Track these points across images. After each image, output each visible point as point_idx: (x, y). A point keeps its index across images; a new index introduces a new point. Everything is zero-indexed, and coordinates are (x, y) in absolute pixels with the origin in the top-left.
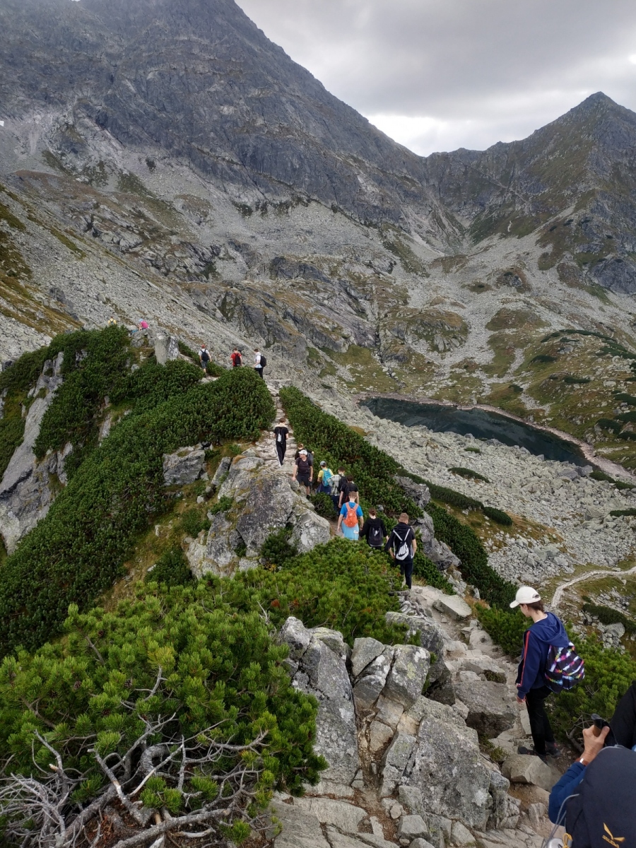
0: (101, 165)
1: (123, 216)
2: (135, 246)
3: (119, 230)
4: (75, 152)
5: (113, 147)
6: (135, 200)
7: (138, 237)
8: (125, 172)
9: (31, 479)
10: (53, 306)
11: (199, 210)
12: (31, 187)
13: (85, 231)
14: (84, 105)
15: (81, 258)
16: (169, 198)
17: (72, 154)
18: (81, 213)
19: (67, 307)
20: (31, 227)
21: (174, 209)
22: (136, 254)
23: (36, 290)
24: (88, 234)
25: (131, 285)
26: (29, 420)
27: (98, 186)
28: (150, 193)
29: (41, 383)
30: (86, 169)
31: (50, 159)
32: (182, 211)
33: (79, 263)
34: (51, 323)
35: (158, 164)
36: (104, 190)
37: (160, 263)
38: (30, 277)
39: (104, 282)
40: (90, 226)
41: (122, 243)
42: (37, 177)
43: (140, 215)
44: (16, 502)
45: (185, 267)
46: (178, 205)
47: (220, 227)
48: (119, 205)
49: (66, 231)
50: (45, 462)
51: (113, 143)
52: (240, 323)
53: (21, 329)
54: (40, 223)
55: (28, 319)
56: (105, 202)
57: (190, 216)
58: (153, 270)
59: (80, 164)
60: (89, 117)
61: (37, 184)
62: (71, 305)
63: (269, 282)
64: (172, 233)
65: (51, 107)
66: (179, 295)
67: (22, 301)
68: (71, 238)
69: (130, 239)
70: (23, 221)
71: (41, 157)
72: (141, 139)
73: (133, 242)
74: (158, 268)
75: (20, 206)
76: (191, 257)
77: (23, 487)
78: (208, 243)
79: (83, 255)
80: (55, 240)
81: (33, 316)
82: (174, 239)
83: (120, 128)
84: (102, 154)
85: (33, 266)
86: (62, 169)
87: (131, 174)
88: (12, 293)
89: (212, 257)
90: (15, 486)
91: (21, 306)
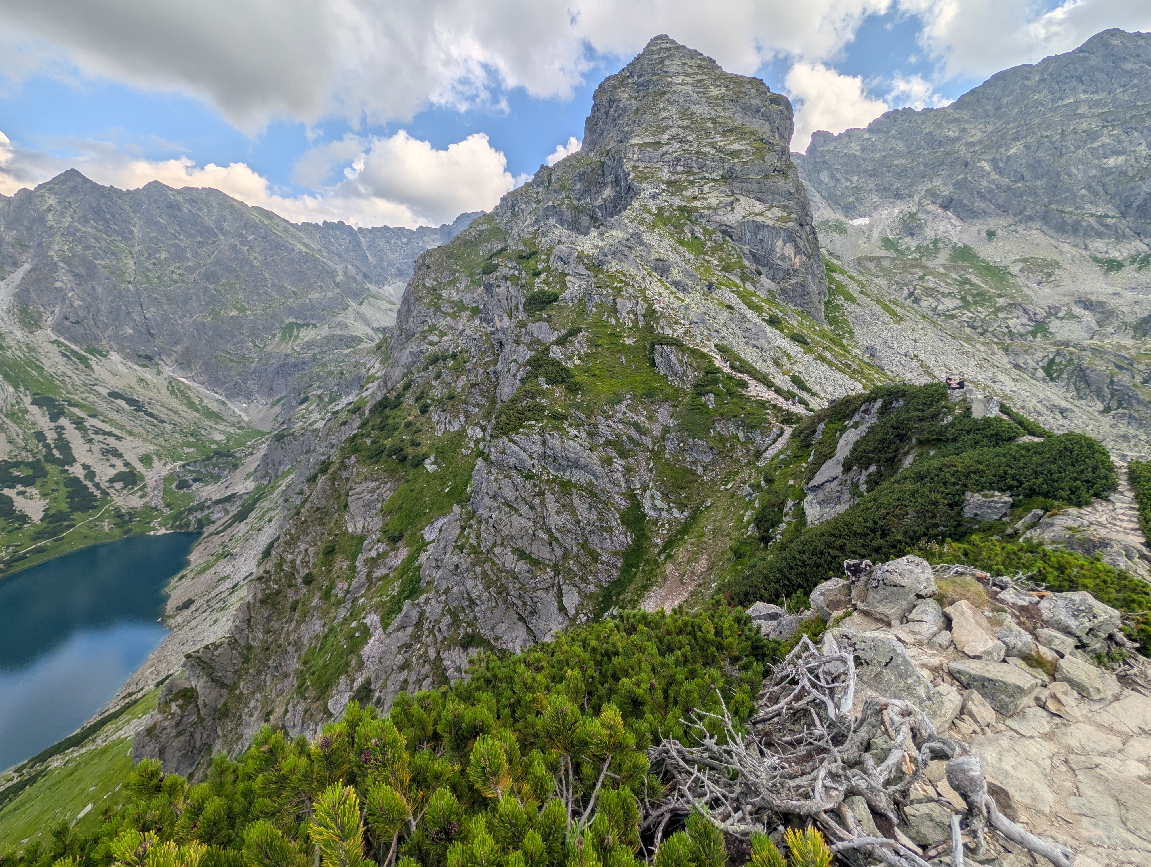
0: (935, 242)
1: (948, 284)
2: (953, 310)
3: (939, 296)
4: (912, 234)
5: (952, 224)
6: (964, 269)
7: (958, 301)
8: (960, 245)
9: (836, 482)
10: (866, 359)
11: (1041, 271)
12: (865, 267)
13: (906, 299)
14: (932, 194)
15: (898, 322)
16: (1006, 262)
17: (909, 237)
18: (905, 285)
19: (877, 361)
20: (862, 299)
21: (1009, 273)
22: (953, 317)
23: (855, 347)
24: (908, 302)
25: (941, 345)
26: (841, 442)
27: (928, 260)
28: (983, 261)
29: (856, 418)
30: (919, 248)
31: (888, 243)
32: (1019, 274)
33: (895, 326)
34: (862, 373)
35: (1000, 233)
36: (931, 264)
37: (978, 324)
38: (851, 337)
39: (915, 341)
40: (911, 294)
41: (940, 307)
42: (871, 259)
43: (967, 281)
44: (821, 495)
45: (1007, 327)
46: (1015, 269)
47: (1067, 286)
48: (945, 275)
49: (890, 301)
50: (851, 474)
51: (953, 221)
52: (1068, 384)
53: (839, 375)
54: (869, 296)
55: (845, 368)
56: (931, 273)
57: (1028, 278)
58: (968, 330)
59: (913, 244)
60: (934, 203)
61: (871, 265)
62: (880, 359)
63: (1129, 342)
64: (1000, 296)
65: (898, 202)
66: (994, 354)
67: (841, 355)
68: (893, 306)
69: (949, 303)
70: (855, 295)
71: (880, 244)
72: (985, 212)
73: (951, 306)
74: (974, 328)
75: (856, 284)
76: (1018, 317)
77: (829, 487)
78: (1044, 303)
79: (901, 319)
80: (879, 308)
81: (848, 366)
82: (1001, 301)
83: (963, 206)
84: (939, 232)
85: (857, 329)
86: (897, 250)
87: (965, 246)
88: (836, 349)
89: (1047, 317)
90: (823, 484)
91: (841, 358)
